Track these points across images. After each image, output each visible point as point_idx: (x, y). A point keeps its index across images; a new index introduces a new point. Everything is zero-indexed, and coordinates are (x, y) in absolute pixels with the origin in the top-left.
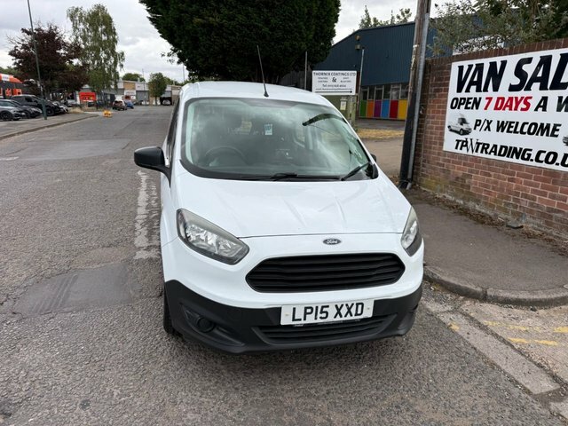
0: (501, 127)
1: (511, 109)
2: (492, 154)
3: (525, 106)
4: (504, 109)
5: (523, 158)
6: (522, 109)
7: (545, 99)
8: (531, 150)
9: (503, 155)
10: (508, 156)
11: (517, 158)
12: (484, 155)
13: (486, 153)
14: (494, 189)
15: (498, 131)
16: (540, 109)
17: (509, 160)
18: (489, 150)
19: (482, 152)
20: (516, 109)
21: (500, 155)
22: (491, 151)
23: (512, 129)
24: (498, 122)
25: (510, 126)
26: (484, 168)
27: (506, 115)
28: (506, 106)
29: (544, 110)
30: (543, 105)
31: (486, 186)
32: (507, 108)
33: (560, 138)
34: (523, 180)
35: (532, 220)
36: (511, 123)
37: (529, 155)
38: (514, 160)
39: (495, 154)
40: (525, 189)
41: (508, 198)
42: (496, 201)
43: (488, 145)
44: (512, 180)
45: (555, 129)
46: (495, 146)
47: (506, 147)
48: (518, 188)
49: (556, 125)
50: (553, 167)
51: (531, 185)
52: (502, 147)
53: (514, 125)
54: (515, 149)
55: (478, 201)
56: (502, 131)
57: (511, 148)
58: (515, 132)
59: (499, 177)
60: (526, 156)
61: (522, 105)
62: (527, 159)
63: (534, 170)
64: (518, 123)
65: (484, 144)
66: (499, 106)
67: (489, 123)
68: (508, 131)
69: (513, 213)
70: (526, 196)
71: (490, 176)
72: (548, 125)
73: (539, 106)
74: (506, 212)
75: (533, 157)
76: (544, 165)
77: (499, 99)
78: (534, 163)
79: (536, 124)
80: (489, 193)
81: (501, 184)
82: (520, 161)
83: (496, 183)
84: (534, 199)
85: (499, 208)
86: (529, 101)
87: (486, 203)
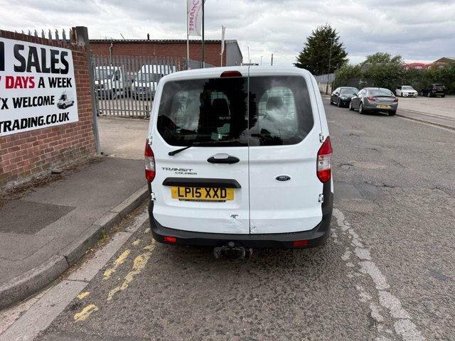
0: (17, 103)
1: (21, 87)
2: (16, 129)
3: (31, 85)
4: (16, 87)
5: (40, 125)
6: (30, 87)
7: (42, 79)
8: (42, 117)
9: (25, 127)
10: (29, 127)
11: (36, 125)
12: (8, 133)
13: (10, 130)
14: (25, 158)
15: (15, 107)
16: (41, 86)
17: (31, 129)
18: (11, 127)
19: (5, 130)
20: (25, 87)
21: (22, 127)
22: (14, 127)
23: (27, 104)
24: (14, 99)
25: (25, 102)
26: (11, 145)
27: (18, 93)
28: (17, 84)
29: (44, 87)
30: (42, 84)
31: (18, 160)
32: (18, 87)
33: (56, 105)
34: (42, 140)
35: (55, 164)
36: (25, 98)
37: (42, 121)
38: (34, 128)
39: (18, 129)
40: (46, 146)
41: (37, 159)
42: (30, 167)
43: (10, 122)
44: (36, 144)
45: (52, 100)
46: (16, 121)
47: (26, 120)
48: (42, 148)
49: (52, 97)
50: (56, 124)
51: (48, 141)
52: (22, 120)
53: (27, 100)
54: (33, 118)
55: (15, 178)
56: (20, 107)
57: (29, 119)
58: (30, 106)
59: (26, 147)
60: (41, 122)
61: (29, 84)
62: (42, 124)
63: (47, 130)
64: (30, 98)
65: (6, 123)
66: (10, 85)
67: (5, 101)
68: (24, 106)
69: (44, 167)
70: (48, 150)
71: (18, 149)
72: (48, 97)
73: (40, 84)
74: (39, 170)
75: (45, 122)
76: (51, 125)
77: (8, 78)
78: (46, 126)
79: (41, 97)
80: (23, 164)
81: (30, 151)
82: (38, 127)
83: (25, 152)
84: (52, 149)
85: (33, 171)
86: (32, 80)
87: (22, 174)
